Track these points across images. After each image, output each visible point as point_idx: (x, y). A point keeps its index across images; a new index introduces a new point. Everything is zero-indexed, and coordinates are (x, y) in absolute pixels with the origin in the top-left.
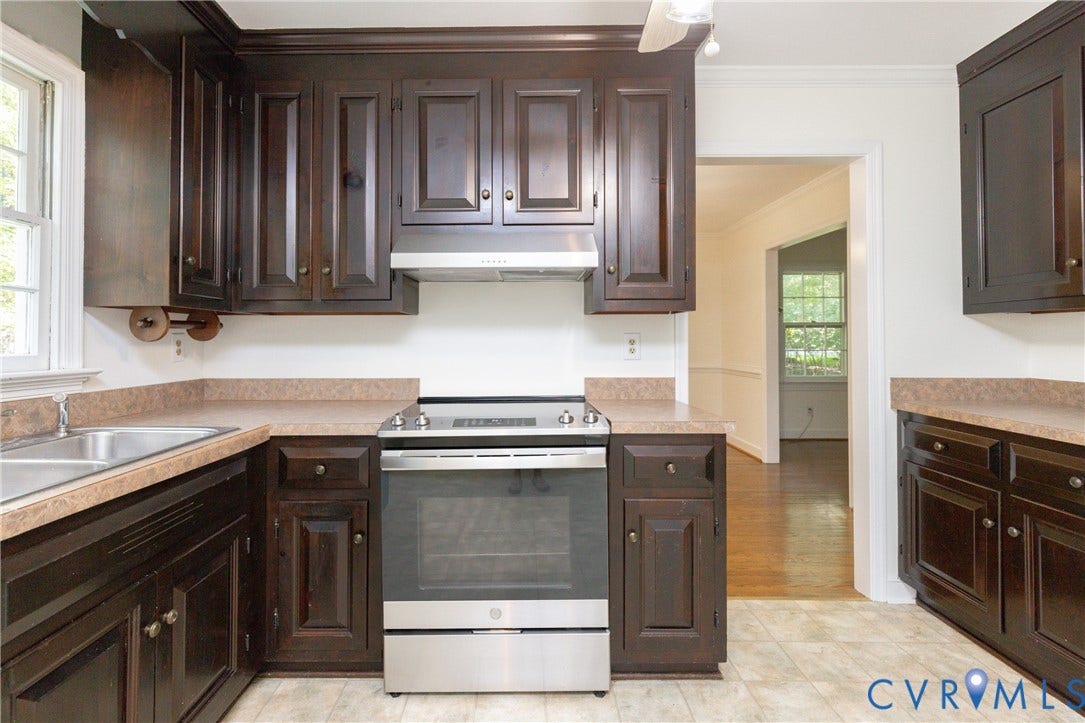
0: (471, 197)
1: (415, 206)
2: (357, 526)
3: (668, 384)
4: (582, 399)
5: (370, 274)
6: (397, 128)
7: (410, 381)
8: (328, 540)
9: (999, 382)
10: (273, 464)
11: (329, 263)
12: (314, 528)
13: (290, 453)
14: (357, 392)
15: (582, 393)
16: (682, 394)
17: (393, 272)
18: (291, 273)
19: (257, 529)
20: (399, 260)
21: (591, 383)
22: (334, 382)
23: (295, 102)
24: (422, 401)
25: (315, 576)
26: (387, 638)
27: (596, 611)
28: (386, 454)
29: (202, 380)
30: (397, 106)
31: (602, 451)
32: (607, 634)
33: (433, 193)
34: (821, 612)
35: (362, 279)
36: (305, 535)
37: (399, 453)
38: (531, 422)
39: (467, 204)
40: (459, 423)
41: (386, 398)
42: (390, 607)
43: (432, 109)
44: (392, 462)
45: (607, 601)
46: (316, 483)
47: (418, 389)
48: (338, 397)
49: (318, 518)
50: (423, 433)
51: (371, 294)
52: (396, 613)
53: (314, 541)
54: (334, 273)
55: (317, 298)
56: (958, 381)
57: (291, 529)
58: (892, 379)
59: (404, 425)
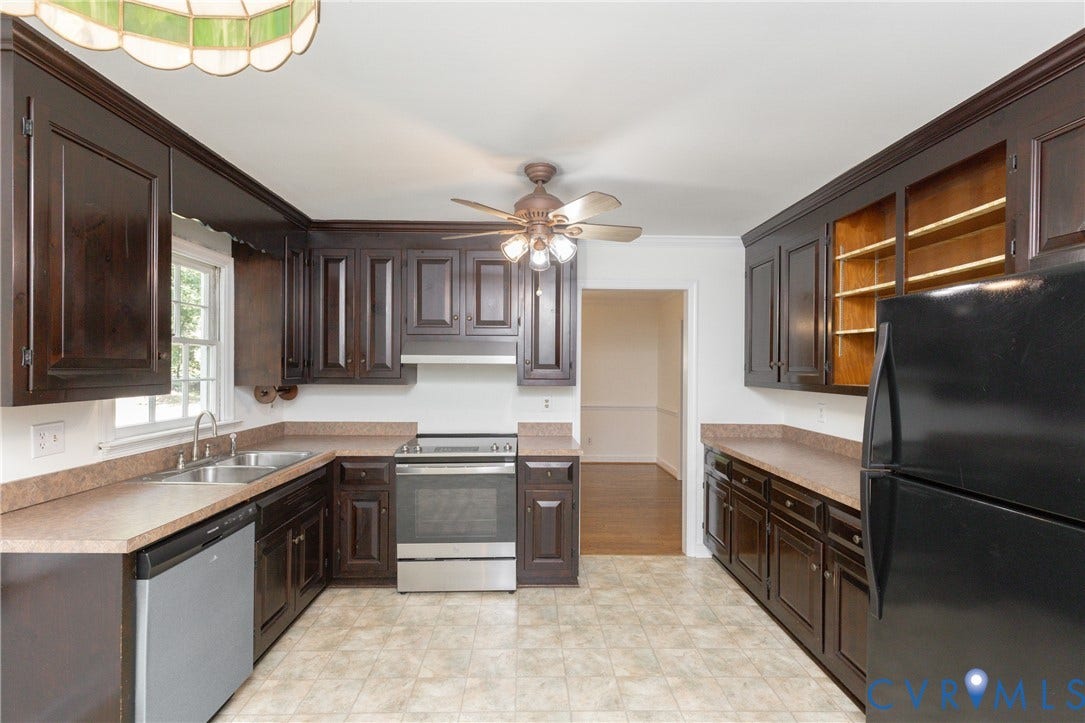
0: (447, 318)
1: (415, 324)
2: (383, 505)
3: (569, 426)
4: (516, 436)
5: (388, 363)
6: (404, 276)
7: (412, 423)
8: (367, 512)
9: (764, 426)
10: (337, 471)
11: (364, 356)
12: (358, 505)
13: (347, 465)
14: (379, 431)
15: (516, 432)
16: (576, 434)
17: (402, 365)
18: (342, 362)
19: (329, 505)
20: (405, 359)
21: (522, 425)
22: (365, 424)
23: (344, 262)
24: (419, 436)
25: (360, 531)
26: (399, 563)
27: (509, 549)
28: (398, 466)
29: (283, 423)
30: (404, 264)
31: (513, 464)
32: (514, 562)
33: (425, 317)
34: (654, 561)
35: (384, 366)
36: (354, 509)
37: (407, 465)
38: (476, 449)
39: (445, 323)
40: (438, 449)
41: (398, 434)
42: (400, 547)
43: (425, 267)
44: (402, 470)
45: (514, 544)
46: (361, 482)
47: (416, 429)
48: (367, 433)
49: (362, 500)
50: (418, 455)
51: (389, 374)
52: (403, 550)
53: (359, 512)
54: (367, 363)
55: (357, 377)
56: (739, 426)
57: (346, 505)
58: (702, 425)
59: (408, 451)
